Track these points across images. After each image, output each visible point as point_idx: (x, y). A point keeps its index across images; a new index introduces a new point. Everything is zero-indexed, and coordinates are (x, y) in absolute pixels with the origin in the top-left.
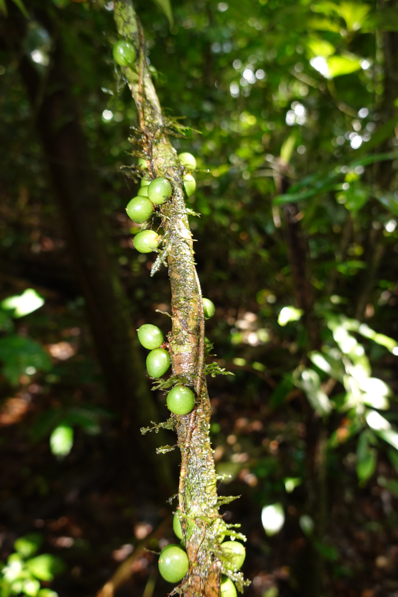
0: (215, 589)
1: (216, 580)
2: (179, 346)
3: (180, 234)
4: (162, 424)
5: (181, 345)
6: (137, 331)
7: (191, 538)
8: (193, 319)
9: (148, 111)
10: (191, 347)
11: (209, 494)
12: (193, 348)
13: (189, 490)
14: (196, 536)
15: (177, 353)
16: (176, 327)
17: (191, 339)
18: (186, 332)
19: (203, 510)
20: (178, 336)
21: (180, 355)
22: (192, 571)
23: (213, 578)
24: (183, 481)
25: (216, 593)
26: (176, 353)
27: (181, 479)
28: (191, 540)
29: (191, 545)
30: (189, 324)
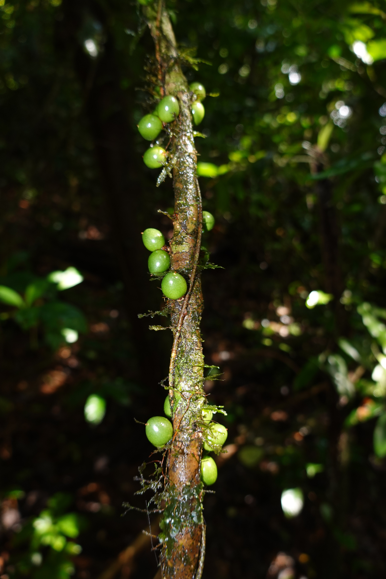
0: (196, 456)
1: (197, 448)
2: (177, 245)
3: (185, 149)
4: (157, 312)
5: (179, 244)
6: (141, 235)
7: (176, 410)
8: (192, 223)
9: (163, 45)
10: (189, 247)
11: (196, 373)
12: (190, 248)
13: (178, 369)
14: (181, 408)
15: (176, 252)
16: (176, 230)
17: (189, 240)
18: (185, 234)
19: (189, 386)
20: (177, 237)
21: (178, 253)
22: (176, 438)
23: (194, 446)
24: (173, 362)
25: (196, 460)
26: (174, 252)
27: (172, 360)
28: (177, 412)
29: (177, 416)
30: (188, 227)
